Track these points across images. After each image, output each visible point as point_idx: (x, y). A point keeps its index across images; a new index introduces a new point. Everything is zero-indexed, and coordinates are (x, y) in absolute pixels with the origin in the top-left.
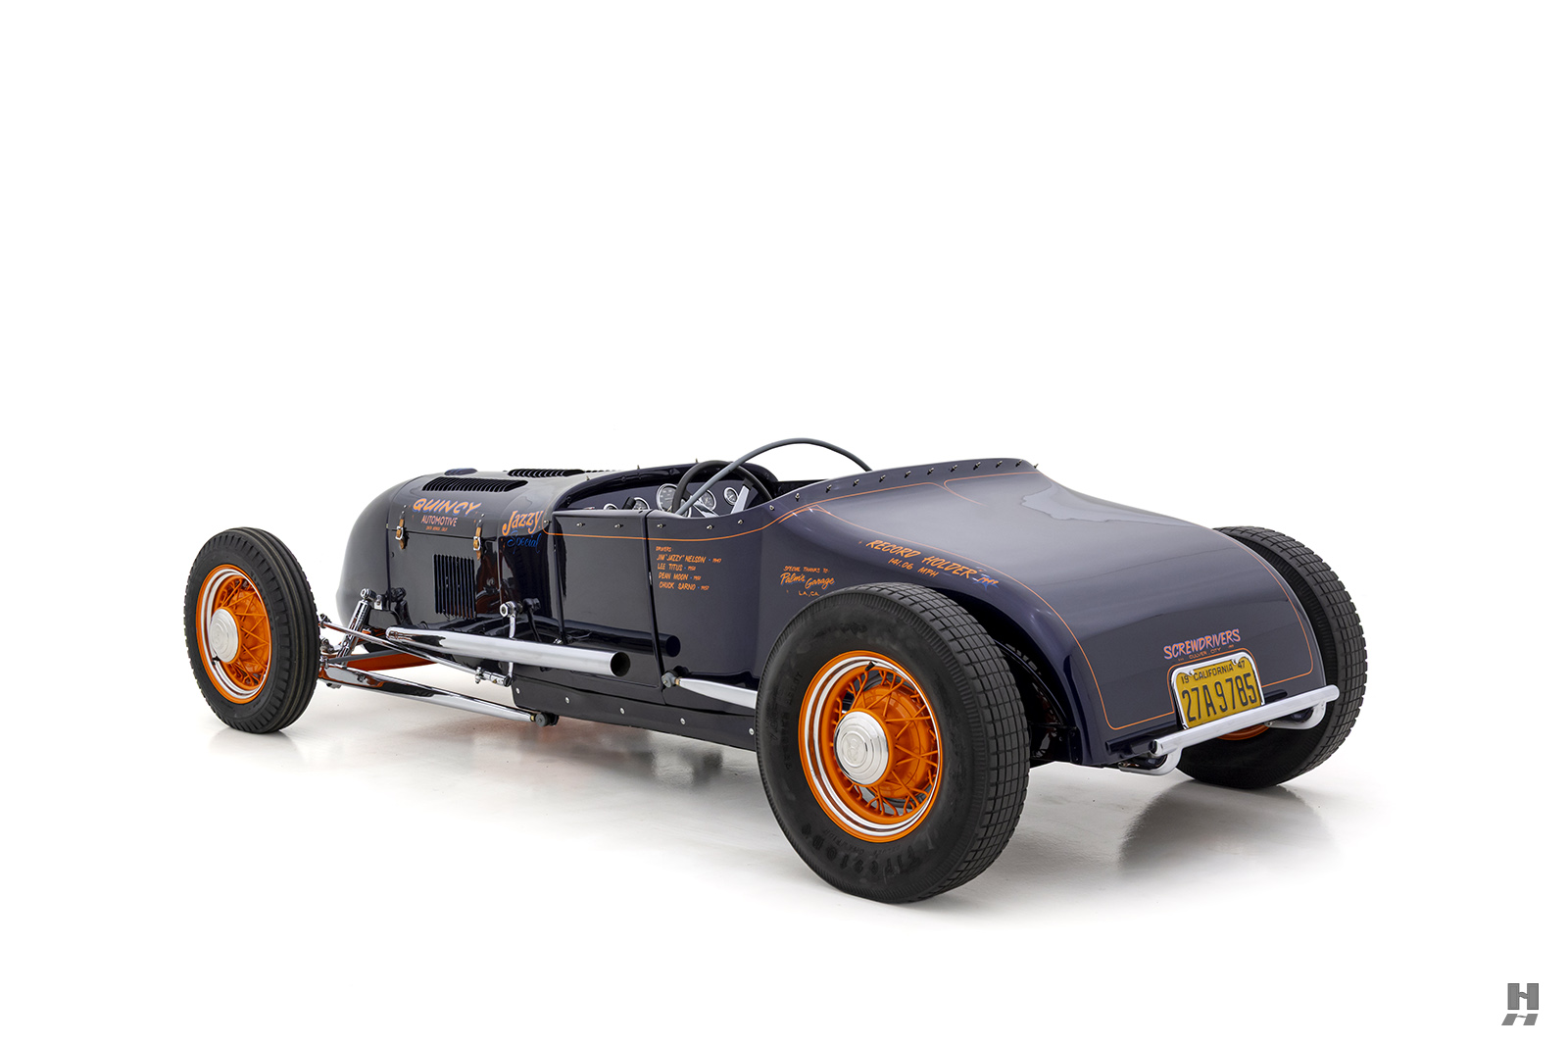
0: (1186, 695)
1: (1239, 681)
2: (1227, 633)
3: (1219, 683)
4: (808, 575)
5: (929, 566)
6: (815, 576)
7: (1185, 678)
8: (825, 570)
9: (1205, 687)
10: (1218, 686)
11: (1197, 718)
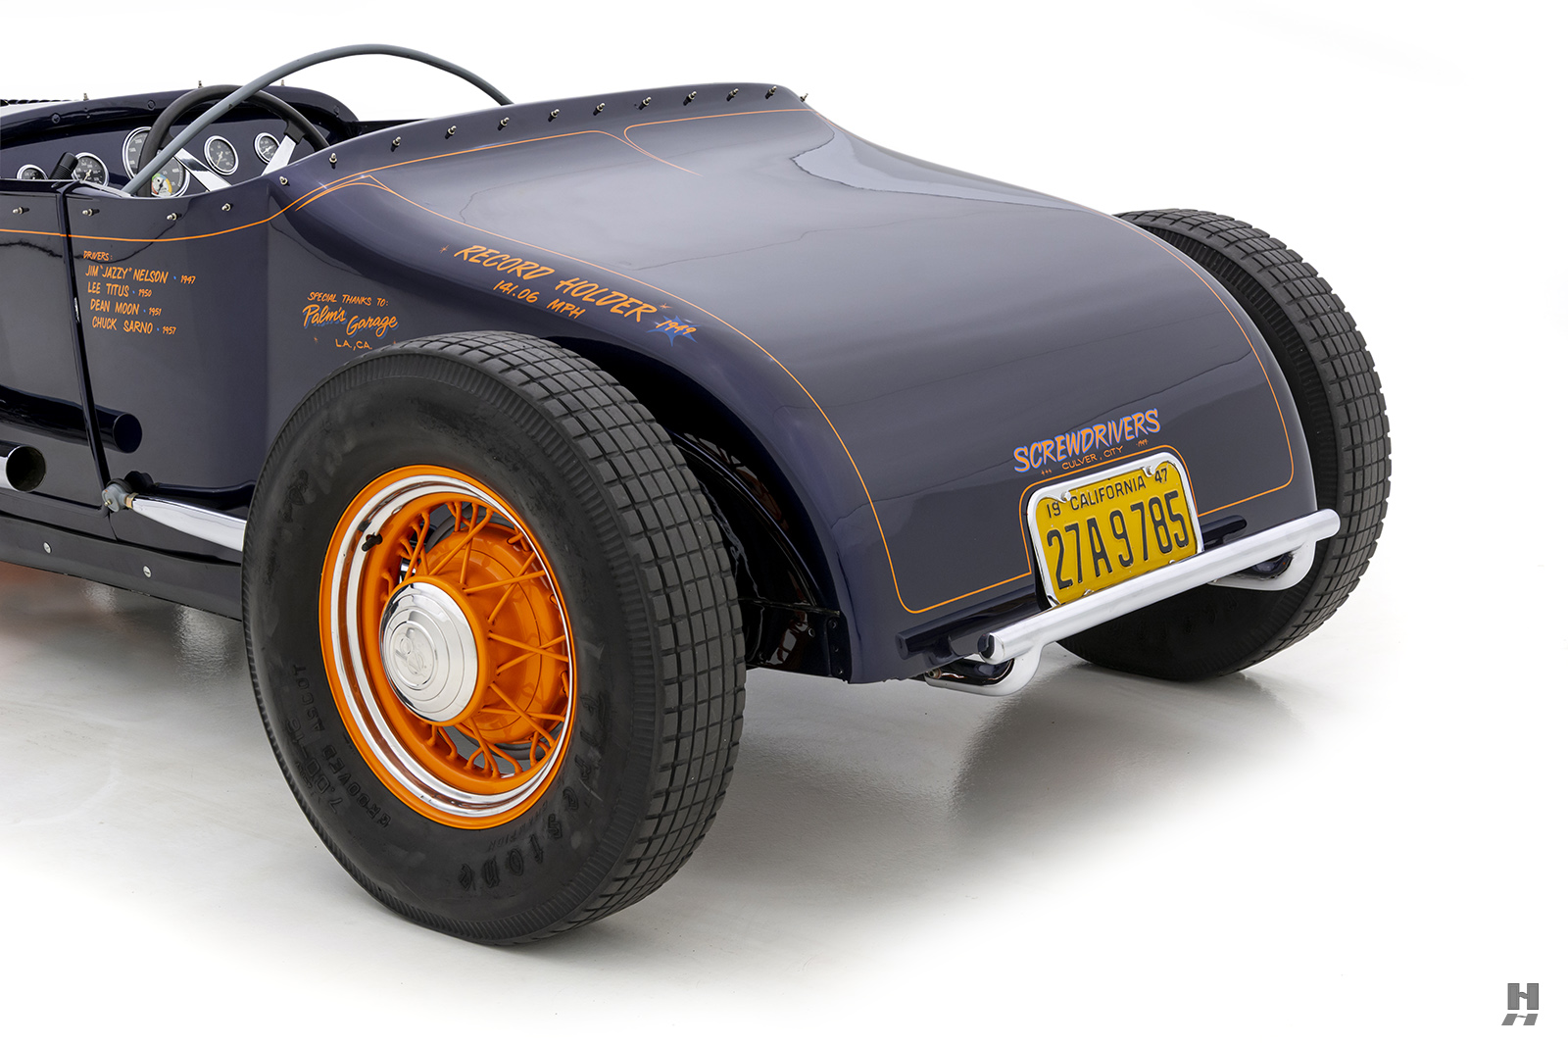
0: (1055, 540)
1: (1155, 507)
2: (1135, 417)
3: (1117, 513)
4: (352, 310)
5: (567, 298)
6: (363, 312)
7: (1053, 508)
8: (381, 302)
9: (1092, 523)
10: (1117, 519)
11: (1075, 581)
